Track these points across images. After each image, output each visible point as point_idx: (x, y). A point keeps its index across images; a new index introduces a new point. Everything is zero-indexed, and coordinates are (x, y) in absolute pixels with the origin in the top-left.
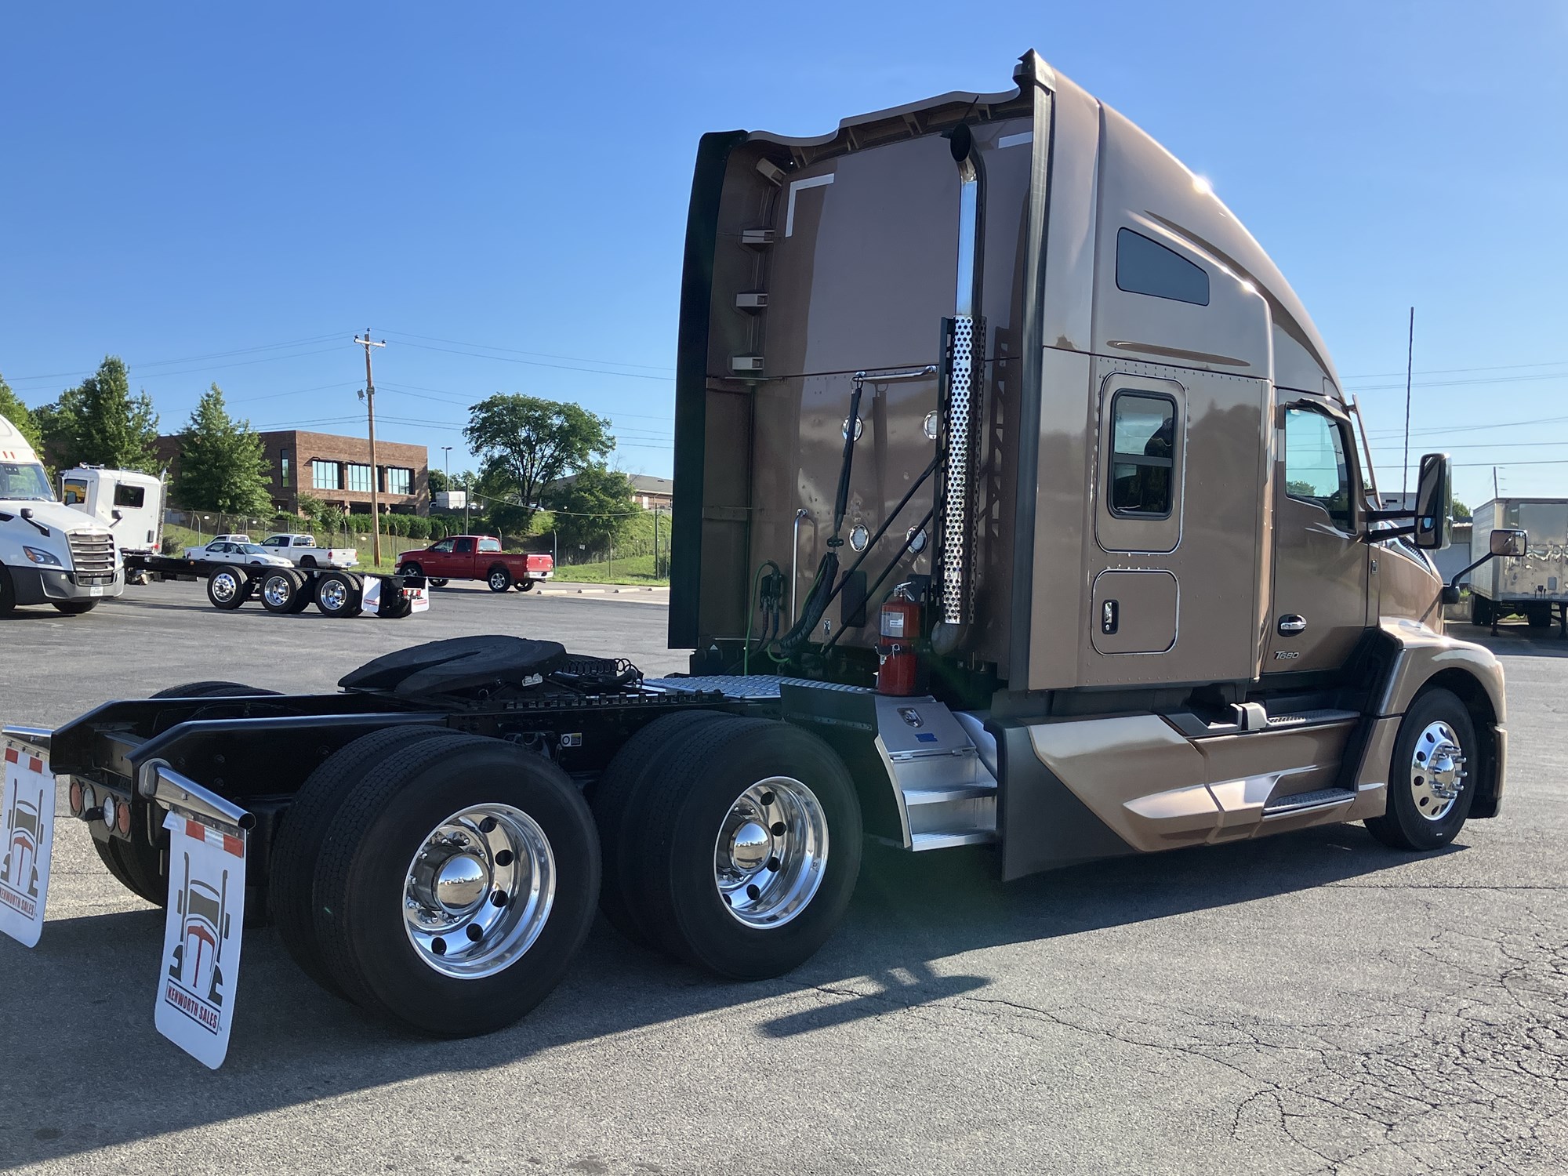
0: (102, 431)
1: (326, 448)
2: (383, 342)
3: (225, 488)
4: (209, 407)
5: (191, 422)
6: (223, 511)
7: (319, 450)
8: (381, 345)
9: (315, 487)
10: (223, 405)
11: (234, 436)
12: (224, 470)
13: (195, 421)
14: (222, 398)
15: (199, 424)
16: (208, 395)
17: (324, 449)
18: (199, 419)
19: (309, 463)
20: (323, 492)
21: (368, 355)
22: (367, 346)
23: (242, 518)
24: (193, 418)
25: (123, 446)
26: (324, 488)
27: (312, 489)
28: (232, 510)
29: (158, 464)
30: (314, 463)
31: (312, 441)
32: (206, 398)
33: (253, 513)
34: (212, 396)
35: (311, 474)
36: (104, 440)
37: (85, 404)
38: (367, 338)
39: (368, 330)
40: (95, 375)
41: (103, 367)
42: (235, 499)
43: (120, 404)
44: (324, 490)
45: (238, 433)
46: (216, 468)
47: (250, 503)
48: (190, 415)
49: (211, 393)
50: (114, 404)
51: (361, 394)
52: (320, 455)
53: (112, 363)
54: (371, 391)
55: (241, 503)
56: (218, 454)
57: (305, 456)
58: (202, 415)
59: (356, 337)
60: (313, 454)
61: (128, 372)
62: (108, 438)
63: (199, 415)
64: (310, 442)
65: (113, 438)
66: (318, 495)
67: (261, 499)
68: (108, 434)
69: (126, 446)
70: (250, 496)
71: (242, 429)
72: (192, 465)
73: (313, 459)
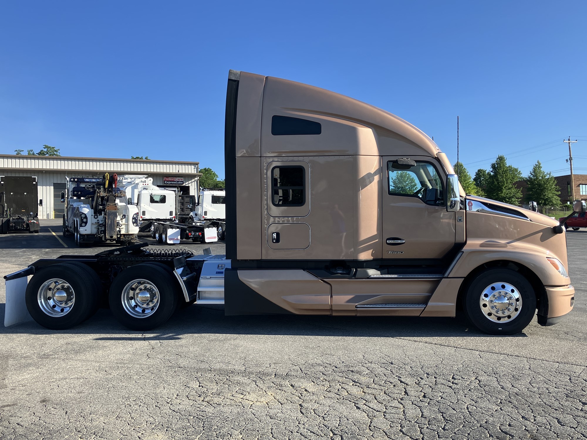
0: (497, 180)
1: (586, 180)
2: (576, 140)
3: (542, 197)
4: (537, 169)
5: (530, 175)
6: (541, 205)
7: (583, 181)
8: (575, 142)
9: (581, 194)
10: (541, 168)
11: (545, 179)
12: (542, 190)
13: (532, 174)
14: (541, 166)
15: (533, 175)
16: (536, 165)
17: (585, 180)
18: (533, 174)
19: (579, 186)
20: (584, 196)
21: (569, 146)
22: (569, 143)
23: (548, 207)
24: (531, 173)
25: (504, 184)
26: (585, 194)
27: (580, 195)
28: (545, 204)
29: (517, 190)
30: (581, 186)
31: (580, 178)
32: (535, 166)
33: (553, 205)
34: (537, 165)
35: (580, 190)
36: (498, 183)
37: (492, 172)
38: (569, 140)
39: (570, 137)
40: (495, 162)
41: (498, 159)
42: (546, 200)
43: (503, 171)
44: (585, 195)
45: (547, 177)
46: (539, 190)
47: (551, 201)
48: (530, 172)
49: (537, 164)
50: (501, 171)
51: (567, 160)
52: (583, 183)
53: (501, 158)
54: (571, 159)
55: (548, 201)
56: (540, 185)
57: (577, 183)
58: (534, 172)
59: (564, 140)
60: (580, 182)
61: (506, 160)
62: (499, 182)
63: (533, 172)
64: (579, 178)
65: (501, 182)
66: (582, 197)
67: (556, 200)
68: (499, 181)
69: (505, 184)
70: (551, 199)
71: (548, 176)
72: (531, 189)
73: (580, 184)
